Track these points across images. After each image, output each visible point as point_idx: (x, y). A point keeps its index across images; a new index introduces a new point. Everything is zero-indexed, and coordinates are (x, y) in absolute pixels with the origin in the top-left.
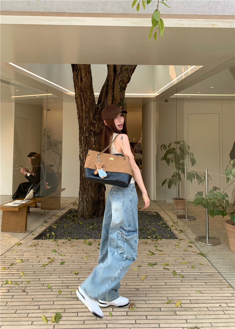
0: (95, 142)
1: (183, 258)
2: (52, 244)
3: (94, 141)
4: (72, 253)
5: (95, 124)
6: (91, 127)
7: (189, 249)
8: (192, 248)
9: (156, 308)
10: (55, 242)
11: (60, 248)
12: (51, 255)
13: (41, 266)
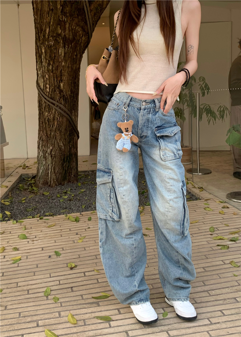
0: (64, 56)
1: (225, 224)
2: (15, 228)
3: (63, 54)
4: (54, 237)
5: (65, 23)
6: (59, 28)
7: (225, 210)
8: (229, 209)
9: (228, 299)
10: (17, 223)
11: (32, 232)
12: (21, 243)
13: (11, 262)
